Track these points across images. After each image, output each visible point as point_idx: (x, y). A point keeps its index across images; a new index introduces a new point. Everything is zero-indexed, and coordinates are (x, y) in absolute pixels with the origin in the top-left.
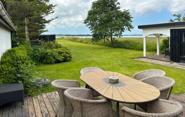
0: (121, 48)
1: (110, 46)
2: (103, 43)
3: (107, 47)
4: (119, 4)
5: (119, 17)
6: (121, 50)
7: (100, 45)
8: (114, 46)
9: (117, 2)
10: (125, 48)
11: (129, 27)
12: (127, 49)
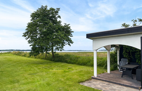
0: (62, 62)
1: (51, 60)
2: (45, 56)
3: (48, 61)
4: (60, 18)
5: (60, 30)
6: (63, 64)
7: (42, 59)
8: (56, 60)
9: (58, 15)
10: (66, 62)
11: (69, 42)
12: (68, 63)
